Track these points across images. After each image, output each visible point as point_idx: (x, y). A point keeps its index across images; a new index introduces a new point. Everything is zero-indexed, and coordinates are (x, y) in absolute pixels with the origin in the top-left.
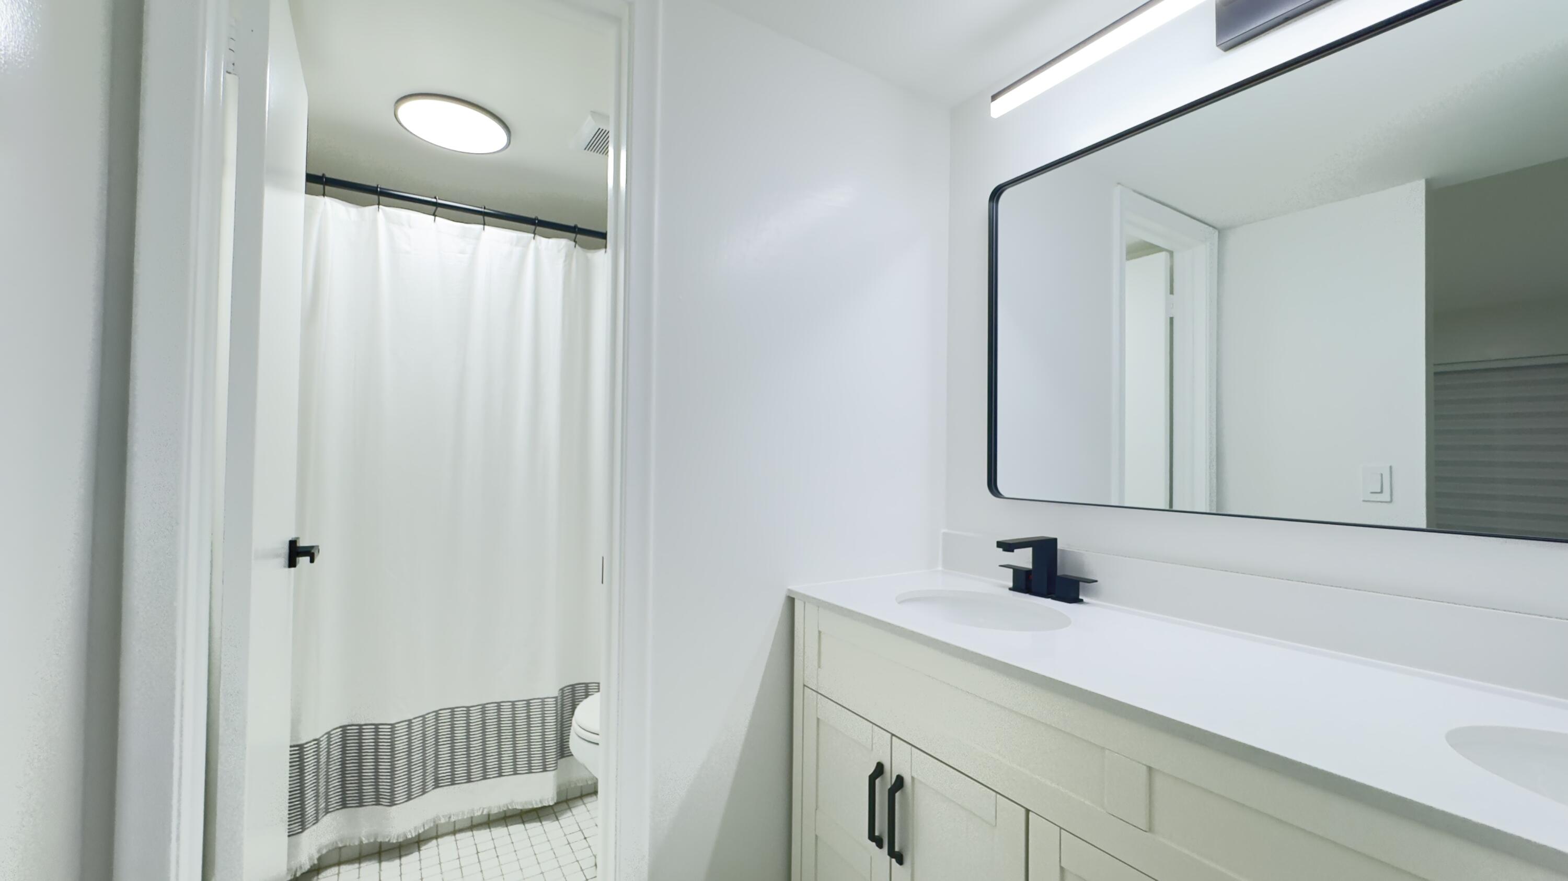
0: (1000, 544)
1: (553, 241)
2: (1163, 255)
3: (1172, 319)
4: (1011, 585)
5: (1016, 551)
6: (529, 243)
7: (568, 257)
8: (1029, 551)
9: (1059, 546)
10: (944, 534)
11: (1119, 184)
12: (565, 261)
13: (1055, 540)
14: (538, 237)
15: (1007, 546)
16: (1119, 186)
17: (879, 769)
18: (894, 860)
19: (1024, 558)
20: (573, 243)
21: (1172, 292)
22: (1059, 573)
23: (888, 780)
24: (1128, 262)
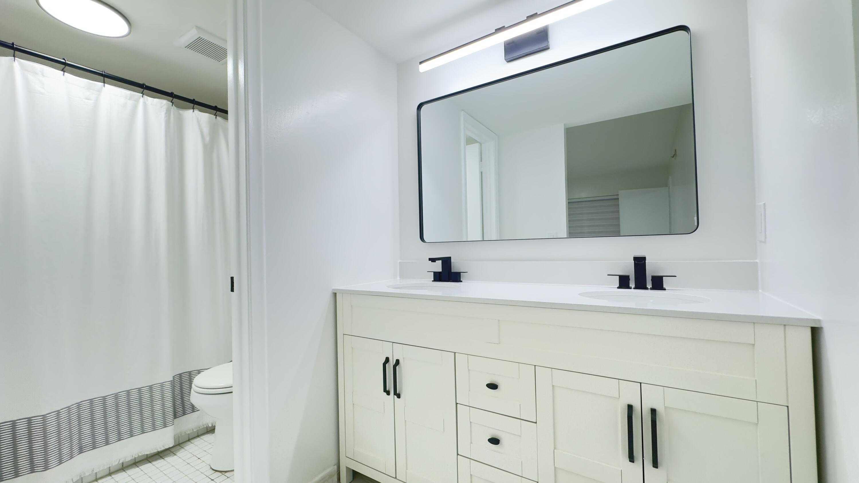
0: (430, 259)
1: (156, 100)
2: (477, 145)
3: (482, 172)
4: (433, 280)
5: (436, 261)
6: (139, 99)
7: (168, 112)
8: (441, 261)
9: (452, 261)
10: (400, 262)
11: (463, 110)
12: (166, 113)
13: (450, 258)
14: (145, 97)
15: (433, 260)
16: (463, 112)
17: (387, 360)
18: (395, 397)
19: (438, 267)
20: (171, 104)
21: (481, 161)
22: (452, 271)
23: (392, 362)
24: (467, 146)
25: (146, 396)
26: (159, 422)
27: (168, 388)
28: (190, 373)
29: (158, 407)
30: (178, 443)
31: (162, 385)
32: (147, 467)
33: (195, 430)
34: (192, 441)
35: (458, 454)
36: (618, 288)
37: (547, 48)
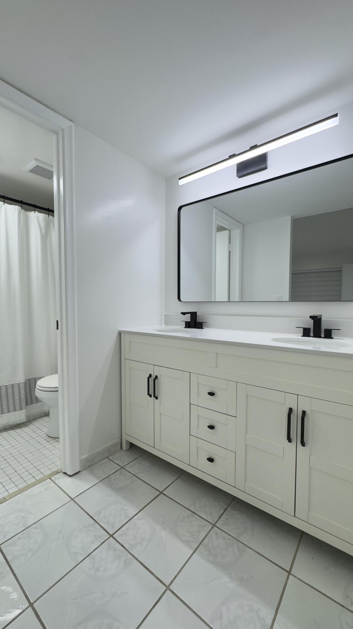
0: (182, 313)
1: (12, 206)
2: (227, 231)
3: (230, 252)
4: (185, 327)
5: (186, 315)
6: (2, 206)
7: (19, 213)
8: (190, 314)
9: (198, 314)
10: (165, 314)
11: (215, 207)
12: (18, 215)
13: (196, 312)
14: (5, 204)
15: (184, 314)
16: (215, 209)
17: (150, 376)
18: (155, 398)
19: (188, 318)
20: (21, 208)
21: (230, 243)
22: (197, 321)
23: (153, 377)
24: (217, 233)
25: (10, 391)
26: (18, 407)
27: (22, 386)
28: (35, 379)
29: (17, 398)
30: (28, 420)
31: (19, 384)
32: (12, 432)
33: (38, 414)
34: (37, 420)
35: (190, 435)
36: (302, 336)
37: (265, 168)
